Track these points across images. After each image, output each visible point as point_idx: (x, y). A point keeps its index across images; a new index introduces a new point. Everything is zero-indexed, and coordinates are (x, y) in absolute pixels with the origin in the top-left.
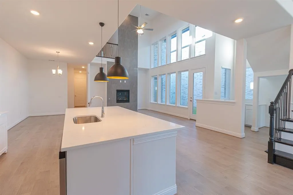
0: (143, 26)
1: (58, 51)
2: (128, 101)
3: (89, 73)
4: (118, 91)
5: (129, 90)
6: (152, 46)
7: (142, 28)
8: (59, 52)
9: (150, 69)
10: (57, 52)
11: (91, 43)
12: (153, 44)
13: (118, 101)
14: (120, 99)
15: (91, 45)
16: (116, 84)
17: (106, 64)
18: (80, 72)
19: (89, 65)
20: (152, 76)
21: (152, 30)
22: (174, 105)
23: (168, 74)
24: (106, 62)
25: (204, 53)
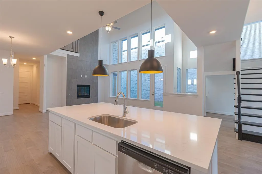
0: (111, 24)
1: (12, 36)
2: (89, 96)
3: (45, 66)
4: (78, 86)
5: (90, 85)
6: (111, 44)
7: (110, 26)
8: (13, 38)
9: (109, 66)
10: (10, 37)
11: (70, 33)
12: (112, 43)
13: (79, 97)
14: (80, 94)
15: (69, 34)
16: (76, 79)
17: (66, 57)
18: (25, 64)
19: (45, 57)
20: (111, 72)
21: (119, 29)
22: (137, 99)
23: (129, 70)
24: (66, 55)
25: (164, 55)
